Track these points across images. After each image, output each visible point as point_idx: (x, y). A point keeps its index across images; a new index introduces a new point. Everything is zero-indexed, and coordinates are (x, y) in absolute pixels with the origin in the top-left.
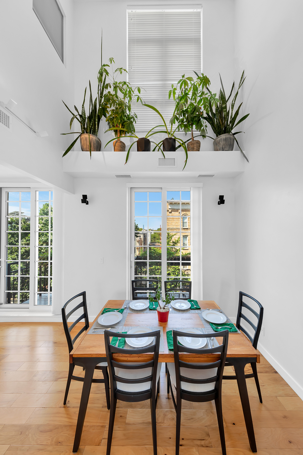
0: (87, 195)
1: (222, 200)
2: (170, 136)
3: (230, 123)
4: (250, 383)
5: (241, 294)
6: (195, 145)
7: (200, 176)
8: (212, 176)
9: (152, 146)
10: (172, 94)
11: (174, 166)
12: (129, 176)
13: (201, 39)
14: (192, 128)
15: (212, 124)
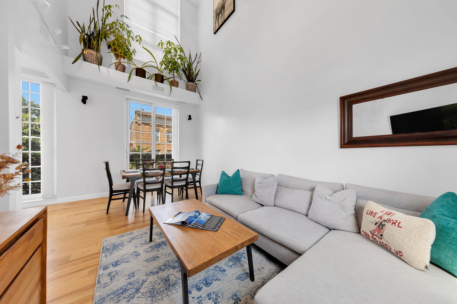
0: (87, 97)
1: (190, 118)
2: (160, 73)
3: (195, 76)
4: (198, 189)
5: (197, 161)
6: (176, 84)
7: (178, 102)
8: (185, 103)
9: (147, 75)
10: (160, 44)
11: (163, 93)
12: (129, 90)
13: (179, 17)
14: (174, 71)
15: (185, 74)
